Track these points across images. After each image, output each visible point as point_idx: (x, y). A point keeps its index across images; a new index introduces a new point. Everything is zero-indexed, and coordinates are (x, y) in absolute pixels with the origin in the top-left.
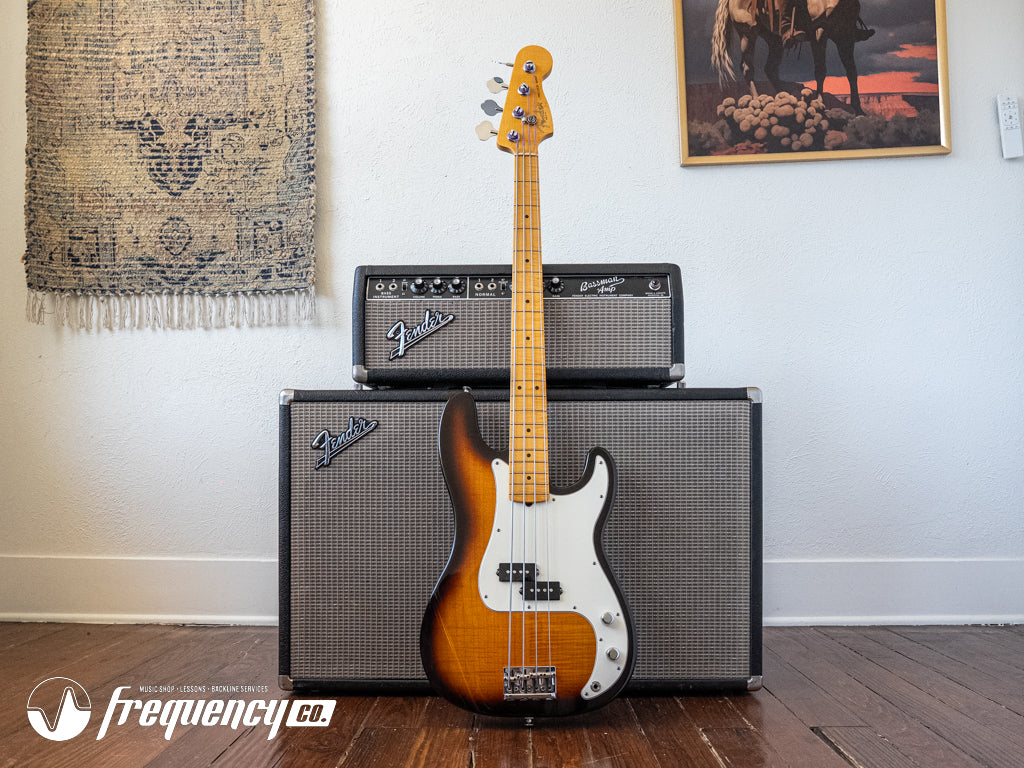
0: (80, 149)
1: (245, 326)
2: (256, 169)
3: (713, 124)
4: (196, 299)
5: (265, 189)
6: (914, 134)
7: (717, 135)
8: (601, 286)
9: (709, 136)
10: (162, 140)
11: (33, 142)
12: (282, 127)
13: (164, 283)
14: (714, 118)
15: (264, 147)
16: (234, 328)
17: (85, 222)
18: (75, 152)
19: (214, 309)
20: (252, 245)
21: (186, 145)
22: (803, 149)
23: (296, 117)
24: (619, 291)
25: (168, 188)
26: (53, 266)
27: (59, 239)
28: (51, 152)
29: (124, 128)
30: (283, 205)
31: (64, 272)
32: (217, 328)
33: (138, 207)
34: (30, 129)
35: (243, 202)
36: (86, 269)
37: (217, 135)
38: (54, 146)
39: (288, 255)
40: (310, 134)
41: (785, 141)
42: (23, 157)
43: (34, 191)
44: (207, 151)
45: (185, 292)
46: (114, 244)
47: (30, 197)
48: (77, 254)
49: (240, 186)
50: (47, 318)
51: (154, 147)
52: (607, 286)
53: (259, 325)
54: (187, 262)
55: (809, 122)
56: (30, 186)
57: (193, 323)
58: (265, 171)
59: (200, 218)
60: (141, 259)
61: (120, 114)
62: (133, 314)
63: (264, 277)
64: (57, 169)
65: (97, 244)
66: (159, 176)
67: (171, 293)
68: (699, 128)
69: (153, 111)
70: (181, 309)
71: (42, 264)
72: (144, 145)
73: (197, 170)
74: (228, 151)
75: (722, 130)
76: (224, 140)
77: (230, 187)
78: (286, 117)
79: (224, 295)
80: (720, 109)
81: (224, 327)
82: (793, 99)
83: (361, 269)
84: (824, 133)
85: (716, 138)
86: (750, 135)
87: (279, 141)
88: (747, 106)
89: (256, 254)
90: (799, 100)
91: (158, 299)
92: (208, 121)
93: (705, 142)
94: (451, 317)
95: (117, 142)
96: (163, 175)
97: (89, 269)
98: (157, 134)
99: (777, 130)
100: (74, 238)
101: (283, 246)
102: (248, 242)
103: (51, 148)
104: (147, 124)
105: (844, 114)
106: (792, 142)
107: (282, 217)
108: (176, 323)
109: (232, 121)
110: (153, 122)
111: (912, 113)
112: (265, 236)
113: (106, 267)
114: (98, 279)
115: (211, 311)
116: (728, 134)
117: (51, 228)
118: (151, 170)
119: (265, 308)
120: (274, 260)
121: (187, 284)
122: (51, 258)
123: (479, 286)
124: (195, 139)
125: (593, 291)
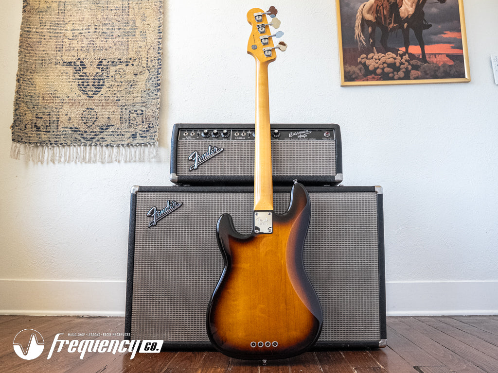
0: (44, 75)
1: (122, 162)
2: (131, 85)
3: (356, 66)
4: (98, 148)
5: (135, 95)
6: (452, 72)
7: (358, 72)
8: (299, 134)
9: (354, 72)
10: (85, 71)
11: (21, 71)
12: (145, 66)
13: (82, 140)
14: (356, 64)
15: (136, 75)
16: (116, 163)
17: (44, 110)
18: (41, 76)
19: (107, 153)
20: (128, 122)
21: (97, 73)
22: (400, 79)
23: (152, 61)
24: (309, 137)
25: (87, 94)
26: (27, 131)
27: (30, 118)
28: (29, 76)
29: (67, 65)
30: (144, 102)
31: (32, 134)
32: (108, 162)
33: (71, 103)
34: (20, 65)
35: (124, 101)
36: (43, 133)
37: (112, 69)
38: (31, 73)
39: (146, 127)
40: (158, 69)
41: (391, 75)
42: (15, 78)
43: (20, 95)
44: (108, 77)
45: (93, 144)
46: (58, 121)
47: (17, 97)
48: (39, 125)
49: (123, 93)
50: (21, 157)
51: (81, 74)
52: (302, 134)
53: (130, 162)
54: (95, 130)
55: (402, 66)
56: (17, 92)
57: (96, 160)
58: (136, 86)
59: (102, 109)
60: (71, 128)
61: (65, 58)
62: (65, 155)
63: (133, 138)
64: (32, 84)
65: (49, 121)
66: (83, 88)
67: (85, 145)
68: (349, 68)
69: (81, 57)
70: (90, 153)
71: (21, 130)
72: (76, 73)
73: (102, 85)
74: (118, 76)
75: (360, 69)
76: (116, 71)
77: (118, 94)
78: (147, 61)
79: (112, 146)
80: (359, 59)
81: (112, 162)
82: (394, 56)
83: (177, 125)
84: (410, 71)
85: (358, 73)
86: (374, 72)
87: (144, 72)
88: (372, 58)
89: (130, 126)
90: (397, 56)
91: (79, 148)
92: (108, 62)
93: (352, 75)
94: (222, 149)
95: (63, 72)
96: (84, 88)
97: (45, 133)
98: (83, 68)
99: (387, 70)
100: (38, 118)
101: (143, 122)
102: (126, 120)
103: (29, 74)
104: (78, 63)
105: (419, 63)
106: (394, 75)
107: (143, 109)
108: (87, 160)
109: (120, 62)
110: (81, 62)
111: (451, 63)
112: (134, 118)
113: (53, 132)
114: (49, 138)
115: (105, 154)
116: (363, 71)
117: (26, 113)
118: (79, 85)
119: (133, 153)
120: (139, 129)
121: (94, 141)
122: (25, 127)
123: (237, 134)
124: (102, 71)
125: (295, 137)
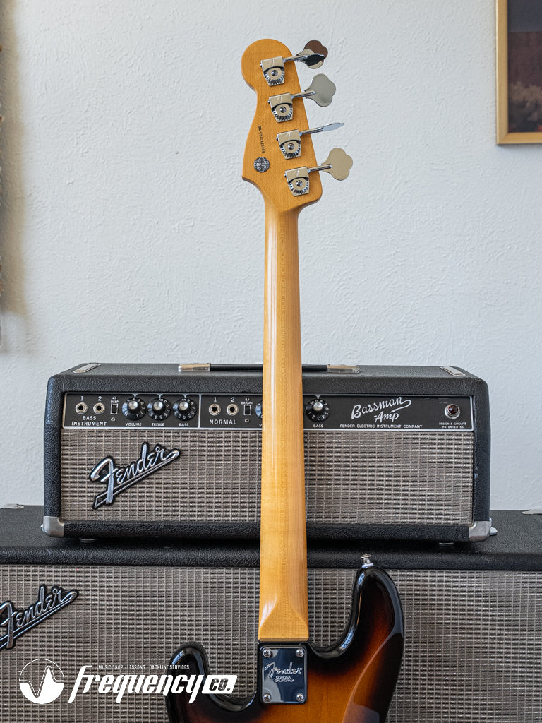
8: (379, 411)
9: (537, 105)
24: (405, 419)
52: (387, 411)
68: (521, 93)
83: (57, 379)
93: (530, 114)
94: (176, 453)
123: (214, 409)
125: (367, 419)
